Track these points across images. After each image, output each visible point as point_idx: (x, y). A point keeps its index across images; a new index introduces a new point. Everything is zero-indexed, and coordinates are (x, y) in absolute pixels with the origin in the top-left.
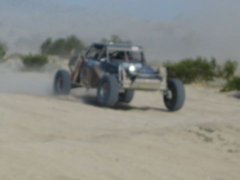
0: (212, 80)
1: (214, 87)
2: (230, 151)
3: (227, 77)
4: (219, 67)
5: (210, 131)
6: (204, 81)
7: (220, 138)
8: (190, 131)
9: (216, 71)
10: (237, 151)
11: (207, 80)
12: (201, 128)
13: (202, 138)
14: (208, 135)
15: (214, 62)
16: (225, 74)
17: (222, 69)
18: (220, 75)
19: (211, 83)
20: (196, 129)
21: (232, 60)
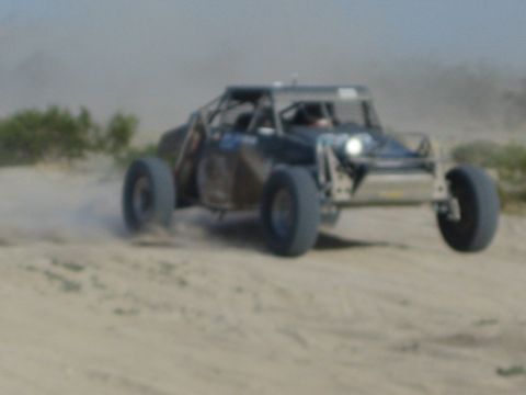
0: (80, 156)
1: (85, 171)
2: (119, 312)
3: (114, 151)
4: (97, 129)
5: (77, 268)
6: (64, 160)
7: (97, 284)
8: (31, 269)
9: (90, 136)
10: (133, 312)
11: (71, 156)
12: (55, 262)
13: (57, 284)
14: (71, 276)
15: (85, 116)
16: (110, 144)
17: (104, 132)
18: (100, 146)
19: (78, 163)
20: (44, 263)
21: (126, 113)
